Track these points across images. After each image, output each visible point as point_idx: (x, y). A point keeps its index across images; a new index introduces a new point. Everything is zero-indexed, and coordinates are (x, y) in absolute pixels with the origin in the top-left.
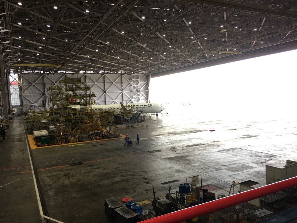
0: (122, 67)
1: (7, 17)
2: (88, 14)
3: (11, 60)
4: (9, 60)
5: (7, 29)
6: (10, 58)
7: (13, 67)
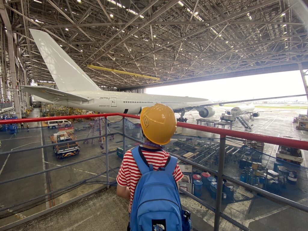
0: (104, 84)
1: (28, 47)
2: (82, 52)
3: (32, 74)
4: (31, 74)
5: (28, 54)
6: (32, 72)
7: (33, 78)
